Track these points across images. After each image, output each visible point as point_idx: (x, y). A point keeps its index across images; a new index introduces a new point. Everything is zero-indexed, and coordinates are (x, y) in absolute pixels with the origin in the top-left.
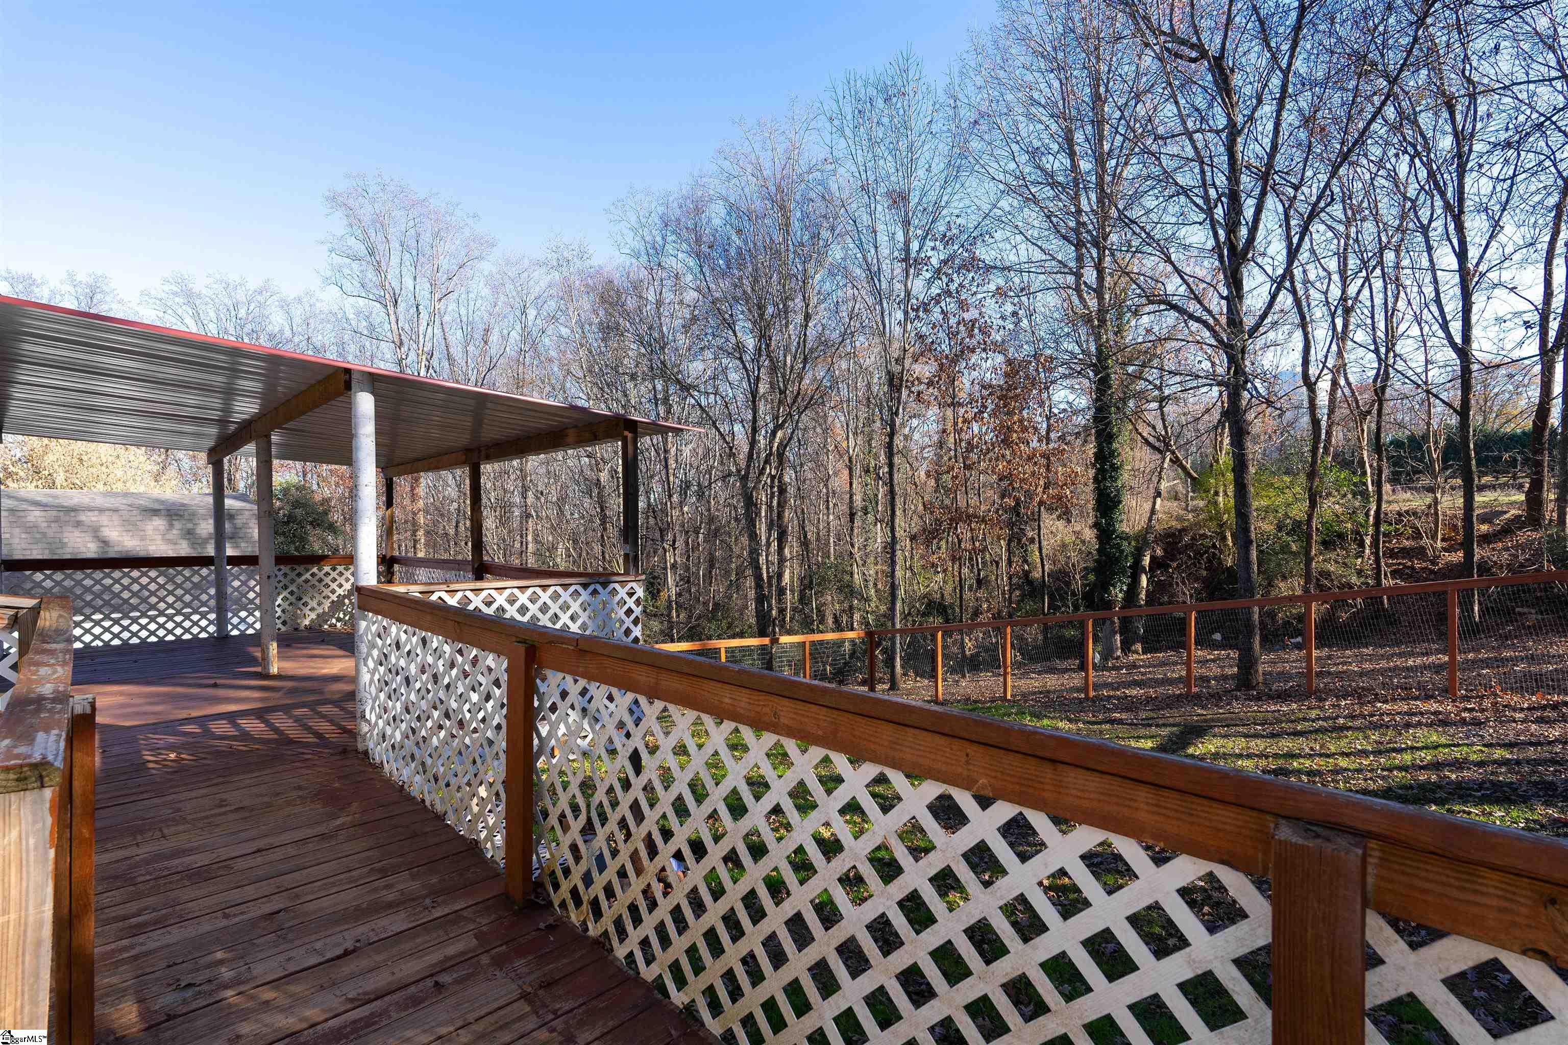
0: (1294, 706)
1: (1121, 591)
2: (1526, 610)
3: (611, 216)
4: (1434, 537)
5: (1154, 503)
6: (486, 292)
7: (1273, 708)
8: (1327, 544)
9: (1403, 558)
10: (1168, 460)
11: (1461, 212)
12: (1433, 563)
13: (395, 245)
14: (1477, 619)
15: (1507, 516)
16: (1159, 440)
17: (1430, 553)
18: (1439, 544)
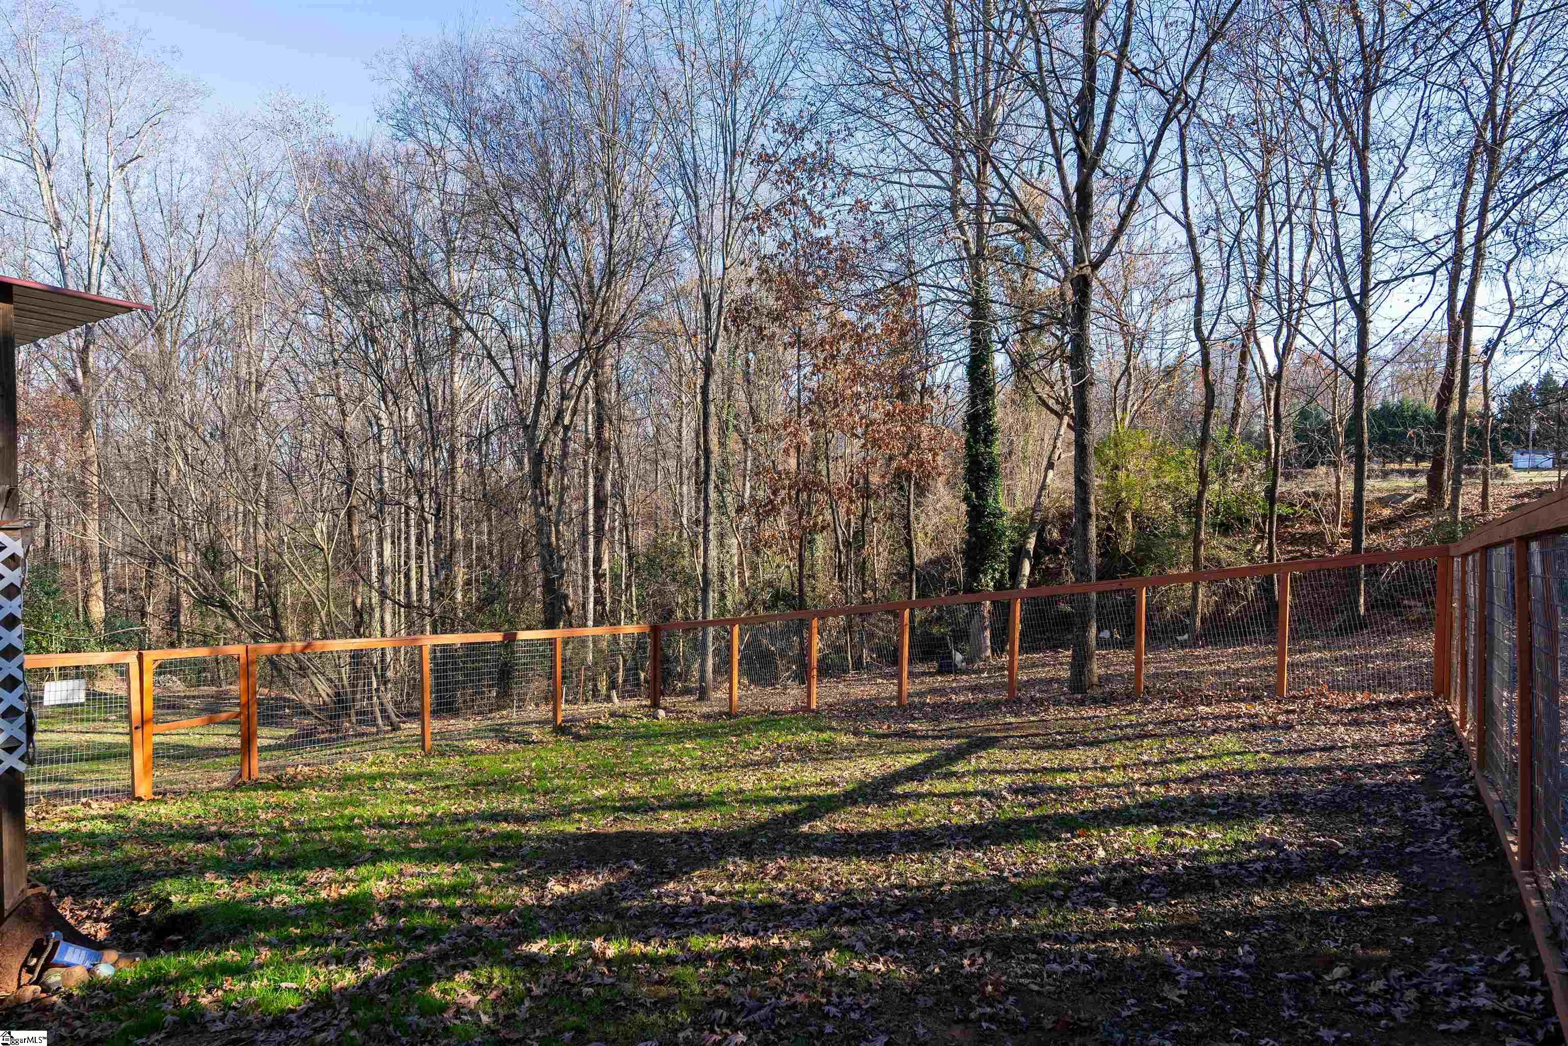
0: (1116, 710)
1: (993, 578)
2: (1412, 603)
3: (373, 72)
4: (1335, 521)
5: (1046, 477)
6: (197, 162)
7: (1091, 713)
8: (1225, 529)
9: (1303, 545)
10: (1064, 426)
11: (1366, 147)
12: (1331, 551)
13: (47, 83)
14: (1362, 611)
15: (1410, 499)
16: (1057, 402)
17: (1328, 539)
18: (1340, 530)
